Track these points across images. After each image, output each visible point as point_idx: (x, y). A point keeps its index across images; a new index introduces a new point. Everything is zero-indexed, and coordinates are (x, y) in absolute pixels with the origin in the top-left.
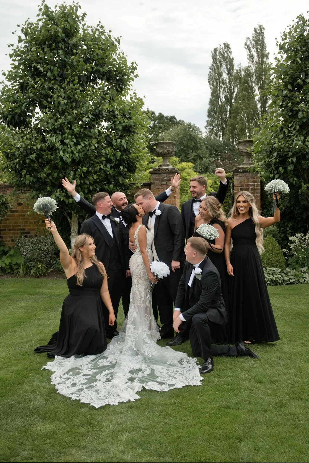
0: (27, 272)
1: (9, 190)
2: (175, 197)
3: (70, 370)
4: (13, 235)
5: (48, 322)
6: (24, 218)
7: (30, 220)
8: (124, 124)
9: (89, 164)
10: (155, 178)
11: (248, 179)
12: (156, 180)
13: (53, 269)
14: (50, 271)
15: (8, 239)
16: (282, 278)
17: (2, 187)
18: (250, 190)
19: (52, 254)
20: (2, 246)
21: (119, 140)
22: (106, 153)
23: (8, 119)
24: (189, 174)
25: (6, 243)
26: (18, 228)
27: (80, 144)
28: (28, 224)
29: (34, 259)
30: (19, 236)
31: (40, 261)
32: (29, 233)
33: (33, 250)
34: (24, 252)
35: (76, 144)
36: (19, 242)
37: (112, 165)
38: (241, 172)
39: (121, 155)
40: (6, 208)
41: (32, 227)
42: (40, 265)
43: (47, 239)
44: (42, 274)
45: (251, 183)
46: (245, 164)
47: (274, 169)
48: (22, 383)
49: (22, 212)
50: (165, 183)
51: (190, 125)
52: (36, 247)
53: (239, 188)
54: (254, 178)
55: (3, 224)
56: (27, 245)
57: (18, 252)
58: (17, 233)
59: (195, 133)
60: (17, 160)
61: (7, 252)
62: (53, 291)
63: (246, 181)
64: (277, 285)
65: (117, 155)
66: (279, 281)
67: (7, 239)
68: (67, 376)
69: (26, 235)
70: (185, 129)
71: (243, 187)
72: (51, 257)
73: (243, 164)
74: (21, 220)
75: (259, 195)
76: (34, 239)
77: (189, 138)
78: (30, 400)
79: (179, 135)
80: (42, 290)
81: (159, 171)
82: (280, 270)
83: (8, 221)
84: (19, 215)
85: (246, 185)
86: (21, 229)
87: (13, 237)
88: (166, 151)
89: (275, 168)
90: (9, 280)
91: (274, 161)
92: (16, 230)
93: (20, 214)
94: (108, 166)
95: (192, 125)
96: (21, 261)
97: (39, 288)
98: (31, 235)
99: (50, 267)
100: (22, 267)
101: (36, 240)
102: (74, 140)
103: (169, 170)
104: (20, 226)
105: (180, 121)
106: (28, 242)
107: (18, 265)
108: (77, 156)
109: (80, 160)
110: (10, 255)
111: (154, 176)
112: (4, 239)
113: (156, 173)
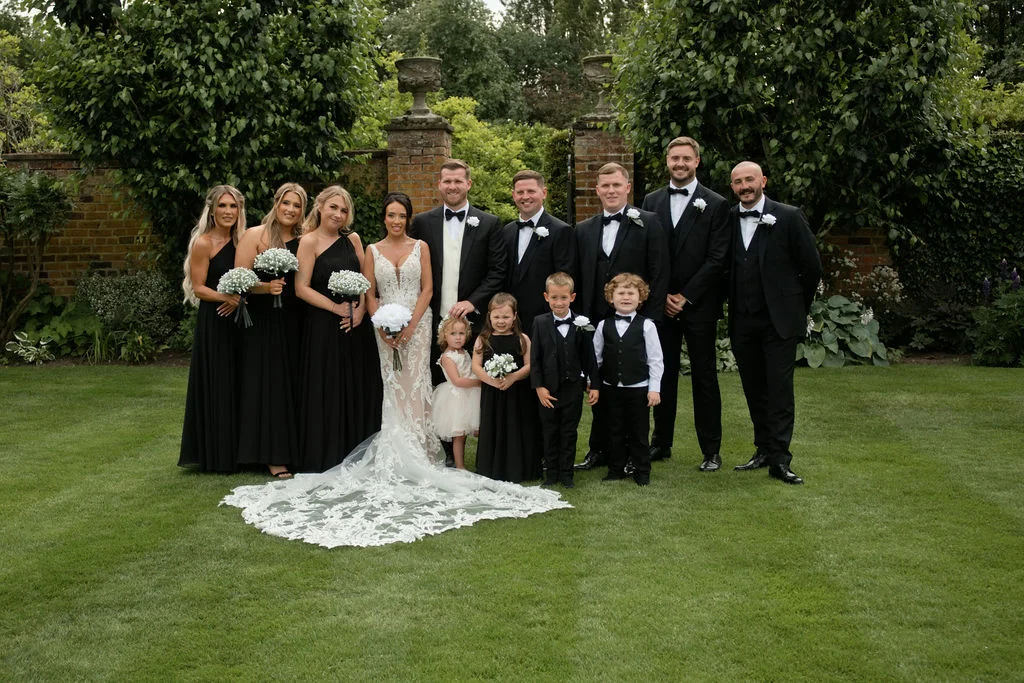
0: (110, 353)
1: (63, 166)
3: (273, 505)
4: (71, 271)
6: (97, 232)
7: (109, 235)
8: (328, 20)
9: (252, 111)
10: (398, 143)
11: (607, 144)
12: (398, 144)
13: (168, 346)
14: (163, 350)
15: (59, 280)
17: (47, 160)
19: (163, 315)
20: (47, 294)
21: (317, 57)
22: (289, 88)
23: (68, 8)
24: (466, 127)
25: (55, 288)
26: (82, 254)
27: (231, 67)
28: (106, 245)
29: (126, 324)
30: (84, 272)
31: (140, 331)
32: (108, 265)
33: (118, 305)
34: (98, 309)
35: (224, 66)
36: (86, 285)
37: (303, 112)
38: (590, 129)
39: (325, 91)
40: (61, 206)
41: (114, 252)
42: (141, 337)
43: (151, 278)
44: (145, 358)
45: (613, 154)
46: (601, 109)
47: (659, 126)
48: (193, 523)
49: (92, 216)
50: (419, 152)
52: (126, 298)
53: (587, 165)
54: (620, 143)
57: (85, 309)
58: (80, 266)
60: (94, 100)
61: (61, 308)
63: (602, 149)
65: (314, 90)
68: (272, 513)
69: (102, 269)
71: (595, 163)
72: (159, 321)
73: (595, 111)
74: (91, 235)
76: (123, 280)
78: (219, 541)
81: (406, 125)
83: (60, 239)
84: (86, 225)
85: (601, 157)
86: (91, 257)
87: (73, 274)
88: (421, 79)
89: (662, 124)
91: (658, 110)
92: (79, 258)
93: (89, 221)
96: (96, 329)
97: (147, 383)
98: (112, 270)
99: (162, 343)
100: (98, 342)
101: (126, 281)
102: (219, 57)
103: (427, 124)
104: (88, 249)
106: (108, 286)
107: (89, 338)
108: (227, 93)
109: (233, 101)
110: (70, 316)
111: (394, 135)
112: (49, 280)
113: (399, 130)
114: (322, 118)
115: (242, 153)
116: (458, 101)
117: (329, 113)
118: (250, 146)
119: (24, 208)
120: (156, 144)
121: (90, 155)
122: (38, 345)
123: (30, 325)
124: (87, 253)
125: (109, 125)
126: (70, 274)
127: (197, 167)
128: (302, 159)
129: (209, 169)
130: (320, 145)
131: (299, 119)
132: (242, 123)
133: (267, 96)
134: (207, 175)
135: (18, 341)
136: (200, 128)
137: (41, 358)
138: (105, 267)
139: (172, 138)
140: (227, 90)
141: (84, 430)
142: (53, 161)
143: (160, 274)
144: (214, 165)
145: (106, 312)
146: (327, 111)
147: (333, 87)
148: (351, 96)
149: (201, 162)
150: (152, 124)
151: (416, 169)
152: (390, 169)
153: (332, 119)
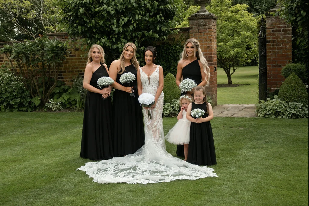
2: (211, 40)
4: (72, 76)
6: (81, 62)
9: (130, 14)
10: (193, 24)
11: (280, 21)
12: (193, 25)
16: (304, 112)
17: (62, 35)
18: (282, 31)
20: (63, 85)
22: (144, 4)
24: (242, 16)
25: (66, 82)
26: (76, 70)
28: (84, 66)
30: (77, 77)
34: (80, 90)
36: (77, 81)
37: (151, 14)
40: (65, 53)
45: (282, 25)
46: (278, 7)
49: (79, 56)
50: (202, 28)
53: (271, 30)
55: (63, 67)
57: (76, 90)
58: (75, 74)
60: (72, 13)
61: (67, 90)
63: (278, 23)
64: (298, 118)
66: (300, 115)
67: (67, 79)
69: (82, 76)
71: (275, 29)
74: (79, 63)
75: (290, 36)
81: (197, 17)
82: (302, 104)
83: (68, 64)
84: (77, 59)
85: (277, 26)
86: (79, 71)
87: (72, 77)
90: (67, 113)
92: (74, 72)
93: (78, 58)
94: (147, 14)
96: (78, 98)
100: (78, 103)
103: (205, 16)
104: (77, 68)
107: (76, 101)
108: (120, 8)
109: (122, 11)
110: (69, 93)
111: (192, 21)
112: (64, 80)
113: (194, 19)
114: (158, 16)
115: (127, 31)
116: (240, 6)
117: (161, 14)
118: (129, 28)
119: (50, 54)
120: (95, 28)
121: (71, 33)
122: (57, 104)
123: (56, 97)
124: (77, 70)
125: (77, 21)
126: (71, 77)
127: (111, 37)
128: (151, 32)
129: (115, 37)
130: (159, 26)
131: (150, 17)
132: (126, 19)
133: (137, 8)
134: (114, 40)
135: (50, 103)
136: (110, 22)
137: (58, 109)
139: (101, 26)
140: (120, 7)
141: (54, 137)
142: (65, 35)
144: (116, 36)
145: (83, 92)
146: (160, 13)
147: (163, 4)
148: (170, 7)
149: (112, 35)
150: (93, 21)
151: (200, 34)
152: (190, 35)
153: (162, 16)
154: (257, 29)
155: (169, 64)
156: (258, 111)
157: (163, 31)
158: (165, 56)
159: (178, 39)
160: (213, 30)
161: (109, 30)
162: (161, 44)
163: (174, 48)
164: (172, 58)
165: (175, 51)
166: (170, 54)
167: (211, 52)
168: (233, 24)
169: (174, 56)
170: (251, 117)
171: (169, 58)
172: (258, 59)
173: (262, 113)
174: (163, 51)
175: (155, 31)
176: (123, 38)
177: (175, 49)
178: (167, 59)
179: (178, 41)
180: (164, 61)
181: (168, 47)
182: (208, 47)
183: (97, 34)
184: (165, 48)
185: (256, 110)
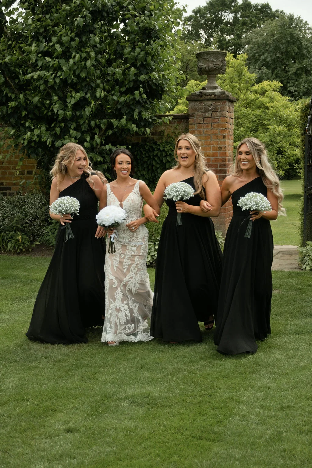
0: (3, 246)
2: (224, 137)
5: (7, 317)
7: (10, 169)
9: (87, 88)
10: (195, 108)
12: (196, 110)
13: (39, 242)
14: (35, 245)
19: (42, 221)
24: (272, 99)
28: (7, 176)
29: (12, 227)
31: (22, 231)
32: (9, 189)
33: (12, 214)
39: (138, 74)
41: (13, 181)
42: (21, 236)
43: (35, 198)
44: (24, 250)
50: (210, 115)
51: (291, 18)
52: (18, 210)
56: (5, 207)
59: (301, 31)
62: (32, 274)
65: (130, 73)
69: (4, 191)
70: (284, 25)
72: (39, 225)
76: (16, 198)
77: (289, 39)
79: (273, 35)
80: (16, 272)
81: (201, 97)
88: (212, 65)
94: (117, 89)
95: (295, 17)
97: (12, 269)
98: (11, 192)
99: (35, 240)
101: (19, 199)
105: (277, 11)
106: (6, 202)
109: (72, 81)
111: (193, 104)
113: (196, 101)
114: (137, 92)
115: (81, 117)
116: (268, 83)
117: (141, 89)
118: (84, 111)
120: (26, 109)
127: (53, 126)
128: (124, 121)
129: (59, 127)
130: (137, 110)
131: (121, 94)
132: (78, 96)
134: (58, 130)
138: (7, 190)
139: (36, 106)
143: (40, 195)
144: (63, 125)
145: (4, 219)
146: (140, 87)
147: (145, 71)
148: (156, 76)
149: (55, 122)
150: (21, 96)
151: (207, 126)
152: (190, 126)
153: (144, 93)
154: (301, 120)
155: (153, 175)
156: (302, 261)
157: (145, 119)
158: (147, 162)
159: (170, 133)
160: (227, 120)
161: (50, 114)
162: (140, 142)
163: (161, 149)
164: (158, 166)
165: (164, 154)
166: (156, 159)
167: (225, 157)
168: (258, 112)
169: (162, 161)
170: (291, 270)
171: (153, 165)
172: (302, 171)
173: (309, 264)
174: (144, 153)
175: (131, 119)
176: (75, 129)
177: (164, 150)
178: (150, 167)
179: (168, 136)
180: (144, 169)
181: (152, 147)
182: (220, 148)
183: (30, 121)
184: (147, 148)
185: (299, 258)
